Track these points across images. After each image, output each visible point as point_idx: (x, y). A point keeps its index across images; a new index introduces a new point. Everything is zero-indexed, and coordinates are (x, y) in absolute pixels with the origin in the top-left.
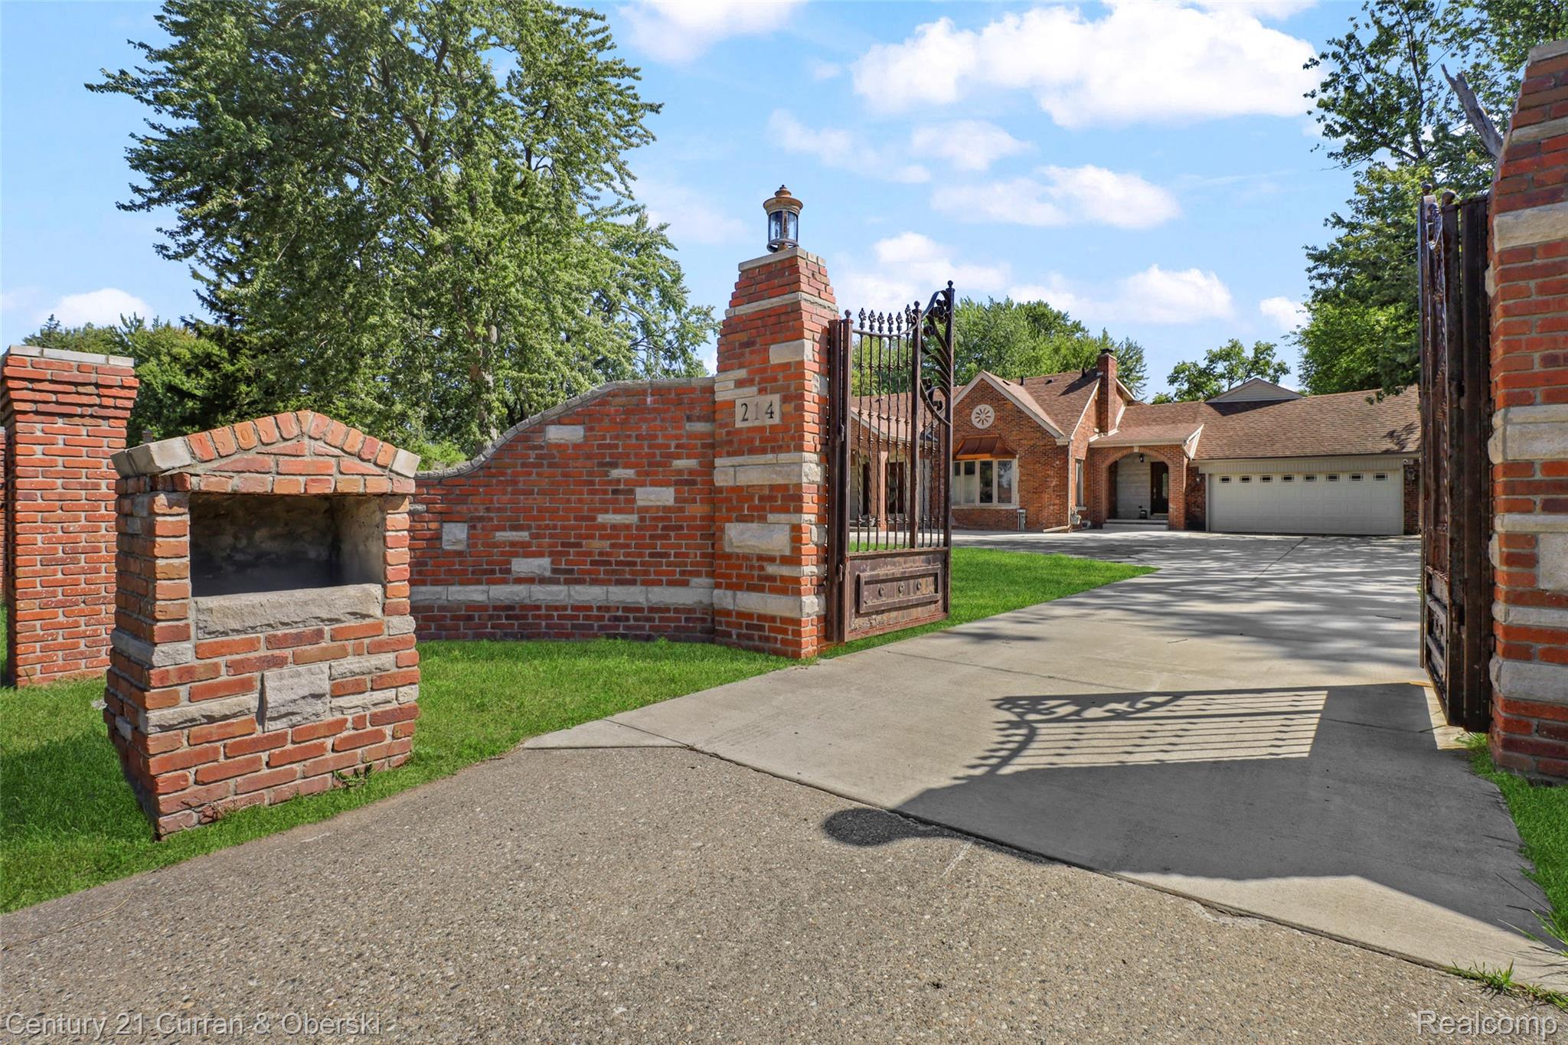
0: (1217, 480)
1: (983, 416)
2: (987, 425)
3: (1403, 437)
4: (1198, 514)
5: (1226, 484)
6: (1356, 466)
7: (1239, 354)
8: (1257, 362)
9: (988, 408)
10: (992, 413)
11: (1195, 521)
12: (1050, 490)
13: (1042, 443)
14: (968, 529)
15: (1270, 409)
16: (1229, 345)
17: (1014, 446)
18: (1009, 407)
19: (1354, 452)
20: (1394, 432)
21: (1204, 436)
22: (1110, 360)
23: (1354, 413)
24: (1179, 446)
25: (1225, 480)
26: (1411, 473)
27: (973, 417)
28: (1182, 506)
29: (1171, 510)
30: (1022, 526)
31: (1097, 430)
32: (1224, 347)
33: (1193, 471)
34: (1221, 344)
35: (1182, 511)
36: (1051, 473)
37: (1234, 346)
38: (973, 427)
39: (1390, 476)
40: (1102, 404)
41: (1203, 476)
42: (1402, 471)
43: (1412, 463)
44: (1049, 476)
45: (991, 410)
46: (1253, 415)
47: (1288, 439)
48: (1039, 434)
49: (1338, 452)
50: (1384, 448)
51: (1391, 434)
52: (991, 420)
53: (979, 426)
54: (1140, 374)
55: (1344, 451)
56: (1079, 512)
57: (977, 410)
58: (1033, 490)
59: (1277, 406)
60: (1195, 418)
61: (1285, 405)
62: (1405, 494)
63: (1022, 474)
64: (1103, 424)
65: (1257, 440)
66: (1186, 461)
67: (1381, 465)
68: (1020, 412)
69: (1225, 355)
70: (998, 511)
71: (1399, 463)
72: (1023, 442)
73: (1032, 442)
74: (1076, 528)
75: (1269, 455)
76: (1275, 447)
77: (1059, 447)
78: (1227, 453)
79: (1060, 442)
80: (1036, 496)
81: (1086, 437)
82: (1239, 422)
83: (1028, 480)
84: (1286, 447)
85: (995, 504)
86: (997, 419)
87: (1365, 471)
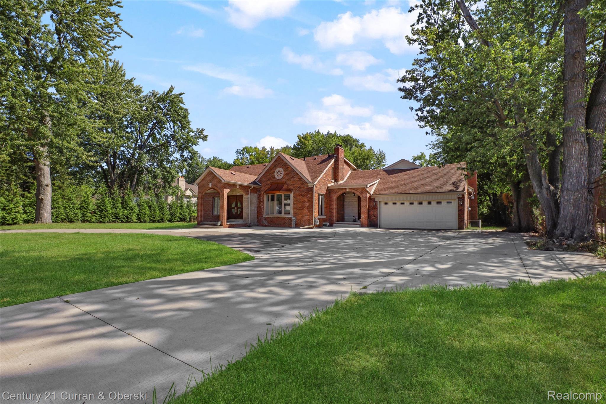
0: (382, 204)
1: (279, 173)
2: (281, 177)
3: (458, 184)
4: (375, 220)
5: (386, 206)
6: (439, 197)
7: (424, 158)
8: (430, 161)
9: (281, 169)
10: (283, 172)
11: (373, 224)
12: (306, 208)
13: (302, 186)
14: (272, 227)
15: (408, 172)
16: (421, 154)
17: (291, 187)
18: (290, 169)
19: (438, 191)
20: (454, 182)
21: (379, 184)
22: (340, 150)
23: (440, 174)
24: (364, 188)
25: (386, 204)
26: (461, 201)
27: (275, 174)
28: (366, 216)
29: (362, 218)
30: (294, 225)
31: (333, 181)
32: (419, 155)
33: (371, 199)
34: (417, 154)
35: (366, 218)
36: (306, 200)
37: (422, 155)
38: (275, 179)
39: (452, 202)
40: (336, 168)
41: (376, 202)
42: (457, 200)
43: (461, 196)
44: (305, 202)
45: (283, 171)
46: (400, 175)
47: (412, 185)
48: (301, 182)
49: (431, 191)
50: (450, 189)
51: (453, 183)
52: (282, 175)
53: (277, 178)
54: (384, 163)
55: (434, 191)
56: (319, 219)
57: (277, 170)
58: (299, 208)
59: (410, 171)
60: (377, 176)
61: (414, 171)
62: (459, 211)
63: (294, 201)
64: (336, 178)
65: (400, 186)
66: (368, 195)
67: (449, 197)
68: (294, 171)
69: (419, 158)
70: (285, 218)
71: (456, 196)
72: (295, 185)
73: (298, 186)
74: (318, 227)
75: (403, 192)
76: (406, 189)
77: (309, 188)
78: (386, 192)
79: (310, 185)
80: (300, 211)
81: (326, 184)
82: (394, 178)
83: (297, 204)
84: (411, 189)
85: (283, 215)
86: (285, 175)
87: (443, 200)
